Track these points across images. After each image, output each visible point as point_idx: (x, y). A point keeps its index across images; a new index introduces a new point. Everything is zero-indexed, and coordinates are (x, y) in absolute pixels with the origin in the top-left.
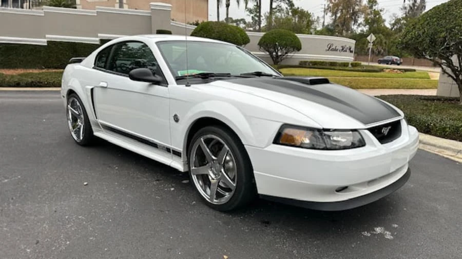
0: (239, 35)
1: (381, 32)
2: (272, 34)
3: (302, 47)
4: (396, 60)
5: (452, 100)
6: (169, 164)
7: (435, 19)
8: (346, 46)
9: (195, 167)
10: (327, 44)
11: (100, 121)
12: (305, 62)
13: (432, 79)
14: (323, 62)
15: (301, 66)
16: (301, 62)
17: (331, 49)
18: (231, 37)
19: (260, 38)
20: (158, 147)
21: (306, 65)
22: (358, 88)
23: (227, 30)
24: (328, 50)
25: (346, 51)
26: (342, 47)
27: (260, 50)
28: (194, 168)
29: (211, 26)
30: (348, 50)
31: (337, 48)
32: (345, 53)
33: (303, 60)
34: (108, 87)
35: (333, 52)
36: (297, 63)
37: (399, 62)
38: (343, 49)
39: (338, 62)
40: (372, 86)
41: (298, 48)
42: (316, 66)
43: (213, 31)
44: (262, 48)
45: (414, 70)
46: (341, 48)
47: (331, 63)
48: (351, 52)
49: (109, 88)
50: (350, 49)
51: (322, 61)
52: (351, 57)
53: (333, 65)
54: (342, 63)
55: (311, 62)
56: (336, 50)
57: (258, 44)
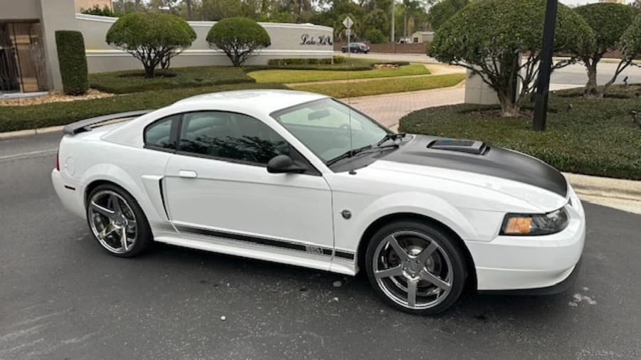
0: (184, 30)
1: (350, 9)
2: (228, 24)
3: (271, 42)
4: (363, 47)
5: (488, 109)
6: (327, 269)
7: (475, 25)
8: (324, 36)
9: (379, 270)
10: (301, 35)
11: (175, 222)
12: (277, 61)
13: (433, 74)
14: (300, 60)
15: (272, 66)
16: (271, 60)
17: (306, 42)
18: (175, 35)
19: (209, 29)
20: (307, 249)
21: (277, 64)
22: (360, 96)
23: (168, 26)
24: (303, 43)
25: (325, 44)
26: (320, 38)
27: (210, 48)
28: (377, 271)
29: (143, 20)
30: (327, 43)
31: (314, 40)
32: (323, 46)
33: (273, 58)
34: (199, 176)
35: (309, 46)
36: (265, 63)
37: (365, 50)
38: (322, 42)
39: (318, 58)
40: (375, 92)
41: (266, 43)
42: (290, 66)
43: (146, 28)
44: (212, 44)
45: (407, 63)
46: (319, 40)
47: (310, 60)
48: (331, 44)
49: (200, 179)
50: (329, 40)
51: (298, 58)
52: (330, 50)
53: (313, 63)
54: (323, 60)
55: (284, 60)
56: (313, 43)
57: (207, 40)
